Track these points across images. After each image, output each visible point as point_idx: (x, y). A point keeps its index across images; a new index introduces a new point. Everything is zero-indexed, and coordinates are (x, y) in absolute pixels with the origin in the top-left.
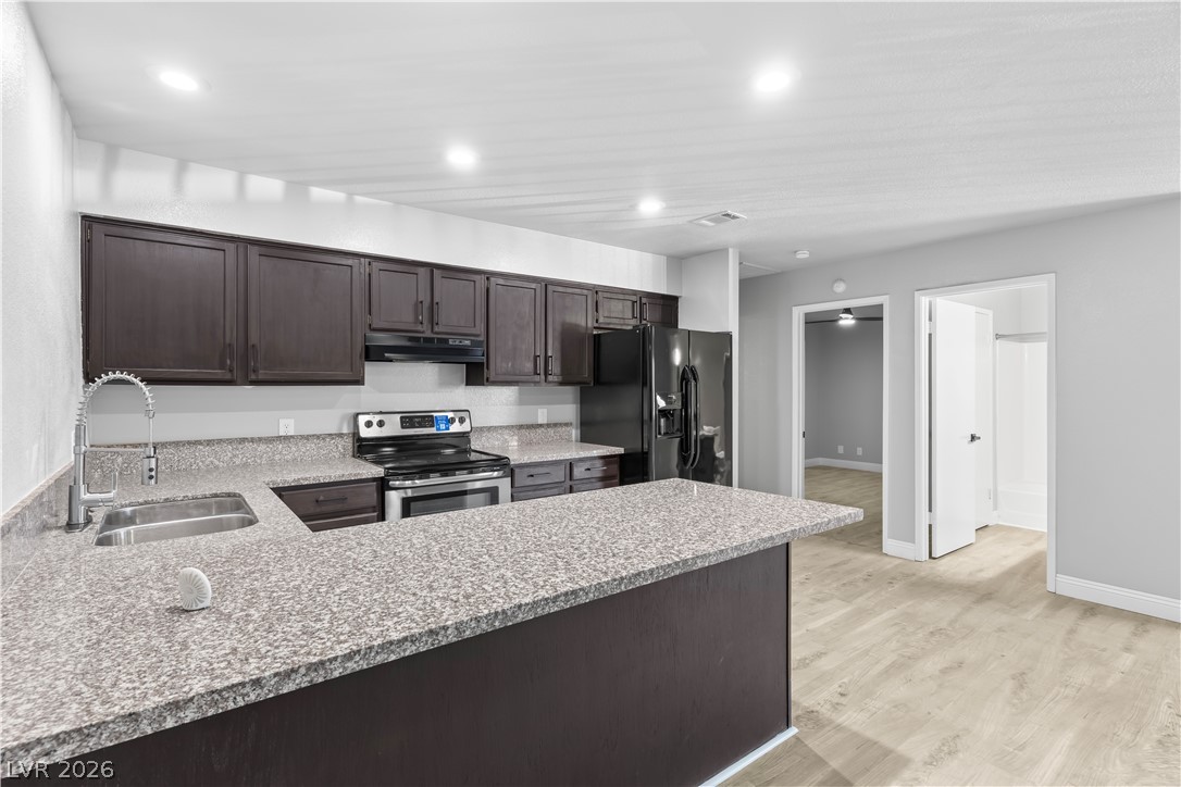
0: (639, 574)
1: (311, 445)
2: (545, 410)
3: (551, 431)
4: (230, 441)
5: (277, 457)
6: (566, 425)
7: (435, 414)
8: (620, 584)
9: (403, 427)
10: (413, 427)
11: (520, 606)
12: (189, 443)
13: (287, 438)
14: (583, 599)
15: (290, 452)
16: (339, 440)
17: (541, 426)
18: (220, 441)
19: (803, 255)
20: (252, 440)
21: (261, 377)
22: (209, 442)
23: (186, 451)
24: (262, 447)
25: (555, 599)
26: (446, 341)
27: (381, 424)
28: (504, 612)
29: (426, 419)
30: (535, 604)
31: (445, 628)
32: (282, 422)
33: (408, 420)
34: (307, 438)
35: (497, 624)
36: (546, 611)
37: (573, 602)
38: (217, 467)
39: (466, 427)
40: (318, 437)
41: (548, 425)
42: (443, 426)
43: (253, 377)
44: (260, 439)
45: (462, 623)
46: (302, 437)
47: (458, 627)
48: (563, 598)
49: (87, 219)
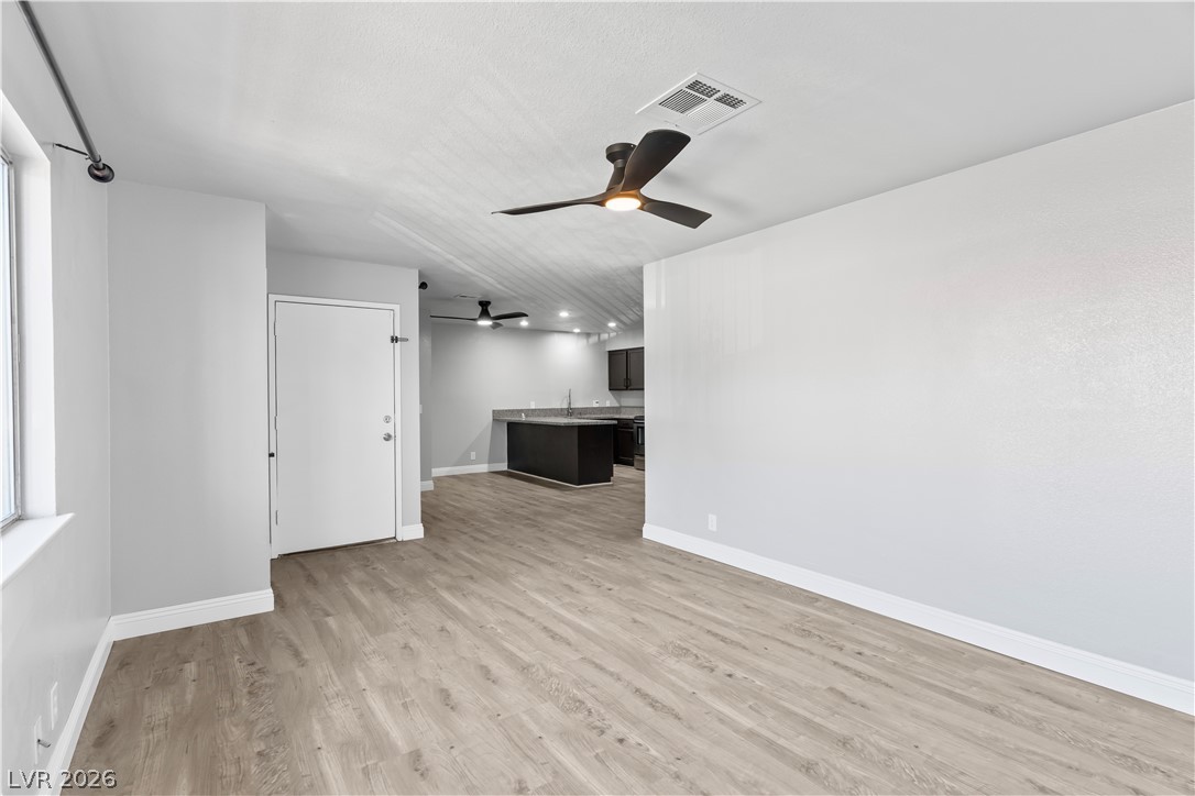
49: (609, 352)
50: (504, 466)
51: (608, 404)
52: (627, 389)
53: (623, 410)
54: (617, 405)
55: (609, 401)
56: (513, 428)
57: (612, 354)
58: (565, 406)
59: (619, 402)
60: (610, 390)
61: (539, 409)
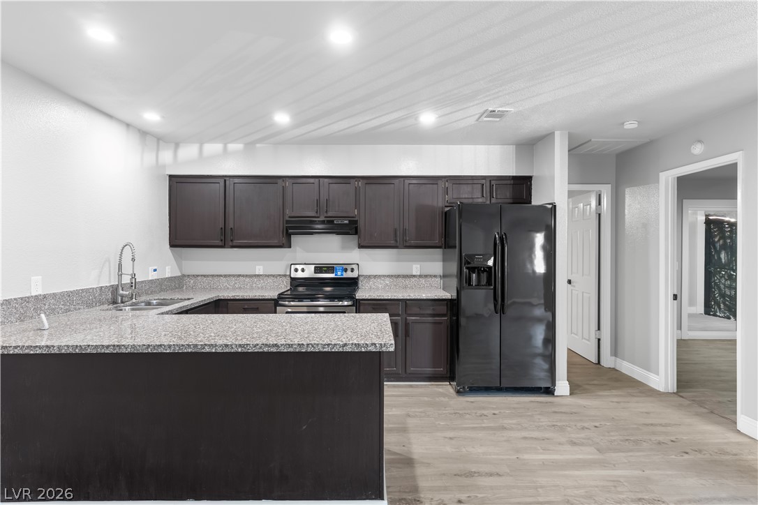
0: (161, 345)
1: (270, 280)
2: (419, 266)
3: (423, 280)
4: (234, 276)
5: (254, 285)
6: (435, 276)
7: (335, 266)
8: (147, 348)
9: (315, 273)
10: (321, 272)
11: (89, 346)
12: (217, 276)
13: (259, 276)
14: (124, 351)
15: (260, 283)
16: (284, 278)
17: (414, 276)
18: (230, 276)
19: (630, 125)
20: (243, 276)
21: (234, 244)
22: (225, 276)
23: (216, 279)
24: (248, 279)
25: (108, 347)
26: (333, 221)
27: (303, 270)
28: (80, 346)
29: (330, 268)
30: (97, 346)
31: (54, 346)
32: (257, 267)
33: (319, 269)
34: (268, 276)
35: (77, 350)
36: (103, 351)
37: (117, 351)
38: (228, 288)
39: (355, 275)
40: (274, 276)
41: (420, 276)
42: (339, 273)
43: (231, 244)
44: (247, 275)
45: (61, 346)
46: (266, 276)
47: (59, 347)
48: (112, 347)
49: (171, 176)
51: (167, 273)
52: (223, 246)
53: (188, 282)
54: (179, 272)
55: (166, 265)
57: (177, 183)
59: (180, 267)
60: (172, 245)
61: (55, 294)
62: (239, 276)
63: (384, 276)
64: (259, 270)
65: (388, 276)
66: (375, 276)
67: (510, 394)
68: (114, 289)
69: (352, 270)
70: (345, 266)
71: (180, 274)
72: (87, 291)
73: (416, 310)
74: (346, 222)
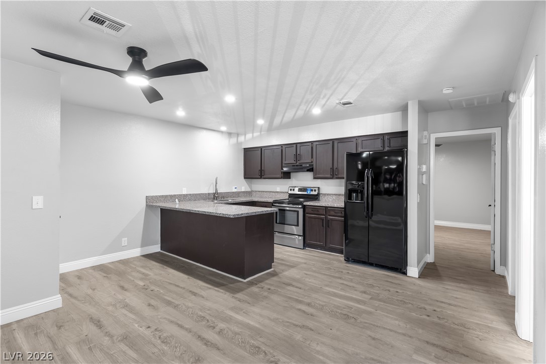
1: (282, 194)
5: (276, 196)
7: (307, 188)
9: (298, 191)
12: (263, 191)
13: (278, 192)
15: (278, 196)
16: (286, 194)
21: (264, 177)
22: (266, 192)
23: (263, 193)
24: (274, 194)
26: (302, 165)
27: (294, 190)
29: (305, 190)
32: (277, 188)
33: (300, 190)
34: (281, 192)
38: (267, 197)
39: (316, 193)
40: (283, 192)
42: (309, 192)
44: (273, 192)
49: (244, 149)
50: (157, 248)
51: (243, 190)
52: (261, 178)
53: (254, 194)
54: (249, 190)
55: (242, 186)
56: (166, 214)
57: (247, 151)
58: (212, 191)
59: (250, 187)
60: (245, 178)
61: (190, 194)
62: (271, 192)
63: (332, 194)
64: (278, 190)
65: (334, 194)
66: (328, 194)
67: (378, 269)
68: (214, 194)
69: (315, 191)
70: (312, 188)
71: (250, 190)
72: (203, 194)
73: (332, 213)
74: (308, 165)
